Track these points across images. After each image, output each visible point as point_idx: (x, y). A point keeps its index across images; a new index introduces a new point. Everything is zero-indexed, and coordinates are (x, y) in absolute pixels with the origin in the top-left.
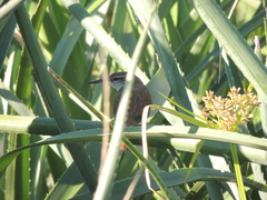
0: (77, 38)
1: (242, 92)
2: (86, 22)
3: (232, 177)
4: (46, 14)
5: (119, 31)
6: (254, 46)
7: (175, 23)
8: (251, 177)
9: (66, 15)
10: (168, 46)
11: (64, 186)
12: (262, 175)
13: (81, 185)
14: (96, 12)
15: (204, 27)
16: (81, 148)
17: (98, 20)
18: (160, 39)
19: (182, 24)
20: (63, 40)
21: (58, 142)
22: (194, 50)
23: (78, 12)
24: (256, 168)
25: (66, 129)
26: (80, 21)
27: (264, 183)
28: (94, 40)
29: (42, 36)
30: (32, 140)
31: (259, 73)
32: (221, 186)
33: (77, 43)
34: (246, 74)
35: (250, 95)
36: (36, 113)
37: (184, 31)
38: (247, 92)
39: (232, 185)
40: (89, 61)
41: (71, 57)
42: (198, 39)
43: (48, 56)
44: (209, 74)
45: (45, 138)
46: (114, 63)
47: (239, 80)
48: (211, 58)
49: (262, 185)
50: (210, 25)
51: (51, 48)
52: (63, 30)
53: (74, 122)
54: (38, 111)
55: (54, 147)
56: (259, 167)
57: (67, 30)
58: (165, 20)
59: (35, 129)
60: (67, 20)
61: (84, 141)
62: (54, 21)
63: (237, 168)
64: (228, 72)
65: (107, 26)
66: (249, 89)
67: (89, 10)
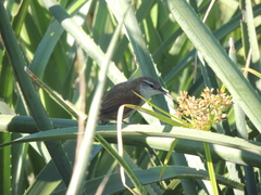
0: (58, 38)
1: (215, 93)
2: (66, 23)
3: (205, 175)
4: (28, 14)
5: (100, 32)
6: (228, 49)
7: (155, 24)
8: (226, 176)
9: (48, 16)
10: (145, 47)
11: (42, 183)
12: (236, 173)
13: (59, 182)
14: (77, 12)
16: (58, 146)
17: (79, 21)
18: (138, 39)
19: (161, 26)
20: (44, 40)
21: (38, 140)
22: (173, 50)
23: (59, 13)
24: (230, 166)
25: (44, 127)
26: (60, 22)
27: (239, 181)
29: (24, 35)
30: (13, 137)
31: (232, 74)
32: (197, 184)
33: (58, 43)
34: (219, 74)
35: (223, 95)
37: (165, 32)
38: (220, 93)
39: (206, 182)
40: (70, 60)
41: (52, 57)
42: (178, 40)
43: (30, 56)
44: (190, 73)
46: (94, 63)
48: (190, 59)
49: (236, 183)
50: (184, 27)
51: (33, 48)
52: (44, 30)
53: (51, 121)
54: (19, 109)
55: (34, 145)
56: (234, 165)
57: (49, 29)
58: (145, 21)
60: (49, 21)
61: (63, 139)
62: (36, 22)
64: (204, 73)
65: (86, 28)
66: (222, 90)
67: (69, 12)
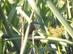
0: (15, 12)
1: (60, 27)
2: (17, 8)
3: (57, 50)
4: (6, 6)
5: (26, 10)
6: (63, 15)
7: (41, 8)
8: (62, 50)
9: (12, 6)
10: (39, 15)
11: (11, 52)
12: (65, 49)
13: (16, 52)
14: (20, 5)
15: (49, 9)
16: (16, 42)
17: (21, 7)
18: (37, 13)
19: (43, 9)
20: (11, 13)
21: (9, 41)
23: (15, 5)
24: (63, 47)
25: (12, 37)
26: (15, 8)
27: (66, 51)
28: (19, 13)
29: (5, 12)
30: (2, 40)
31: (64, 22)
32: (54, 52)
33: (15, 14)
34: (61, 22)
35: (62, 28)
36: (3, 33)
37: (44, 11)
38: (61, 27)
39: (57, 52)
40: (18, 19)
41: (13, 18)
42: (48, 13)
43: (7, 17)
44: (51, 22)
45: (6, 39)
46: (24, 19)
47: (59, 24)
48: (51, 18)
49: (65, 52)
50: (51, 9)
51: (7, 15)
52: (11, 10)
53: (14, 35)
54: (4, 32)
55: (8, 42)
56: (64, 47)
57: (12, 10)
59: (3, 37)
60: (12, 7)
61: (17, 40)
62: (8, 8)
63: (59, 47)
64: (56, 22)
65: (23, 9)
66: (62, 26)
67: (18, 5)
